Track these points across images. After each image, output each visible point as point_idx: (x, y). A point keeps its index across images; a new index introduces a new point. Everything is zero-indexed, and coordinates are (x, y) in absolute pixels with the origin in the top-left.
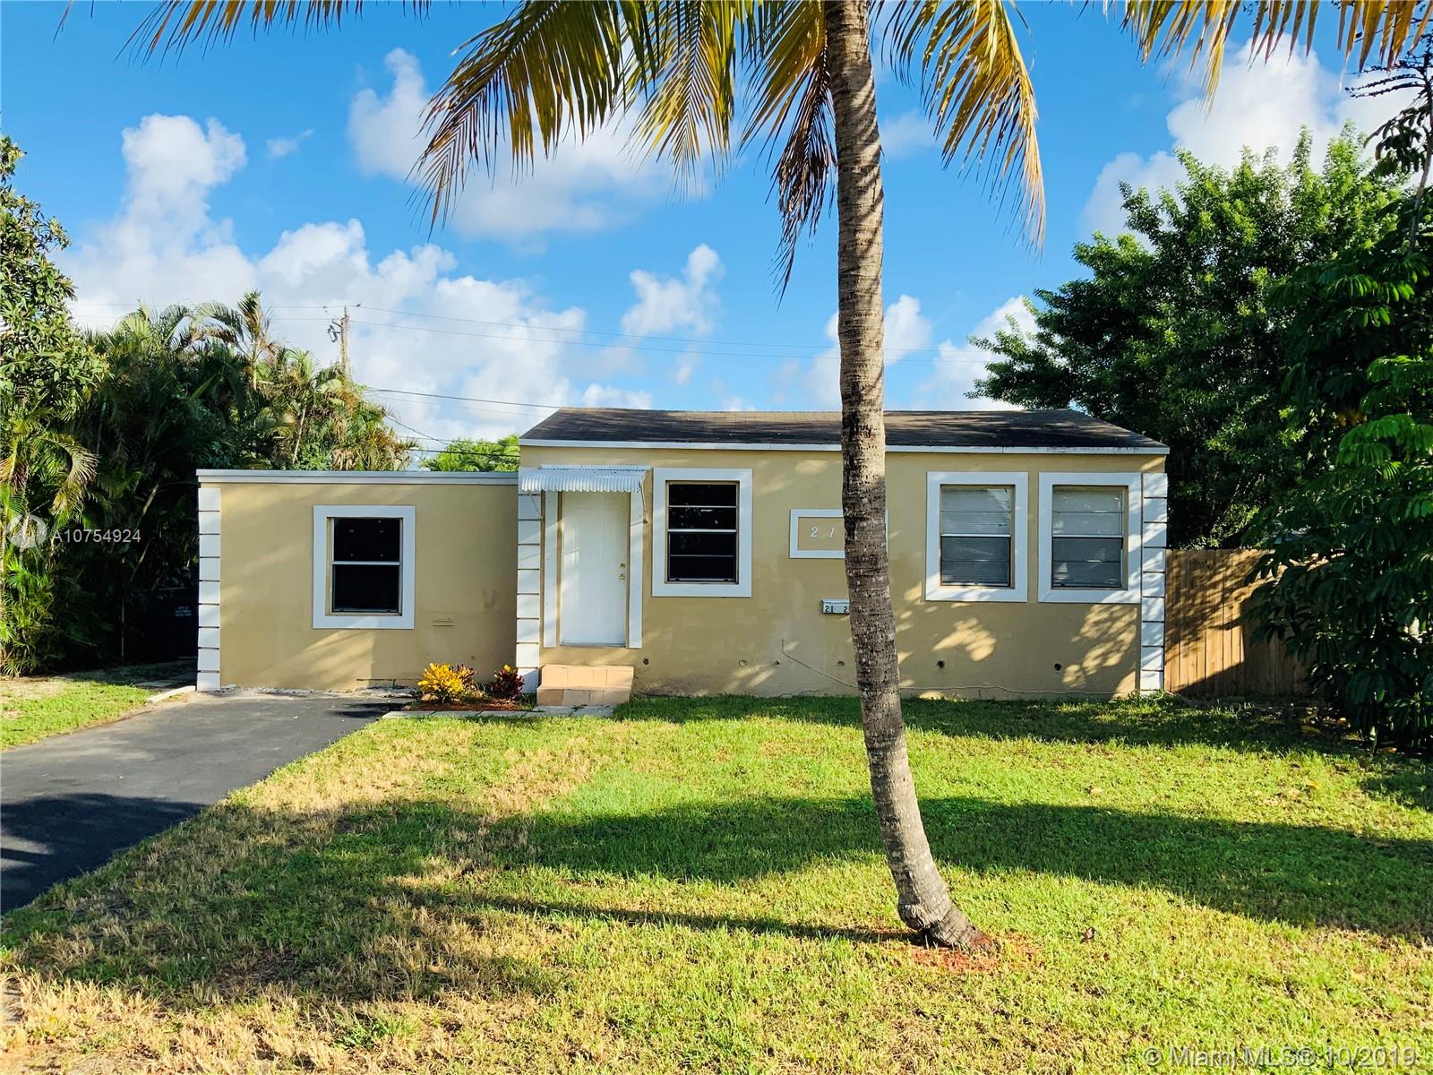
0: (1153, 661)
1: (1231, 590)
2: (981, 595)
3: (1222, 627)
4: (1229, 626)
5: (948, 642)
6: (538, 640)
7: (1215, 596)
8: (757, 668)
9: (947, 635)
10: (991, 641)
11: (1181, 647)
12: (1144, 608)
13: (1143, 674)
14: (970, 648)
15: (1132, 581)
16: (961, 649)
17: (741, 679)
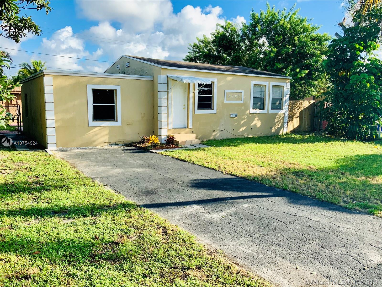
0: (285, 126)
1: (298, 110)
3: (296, 118)
4: (297, 117)
5: (253, 124)
6: (167, 127)
7: (296, 111)
8: (217, 132)
9: (253, 122)
10: (260, 123)
11: (290, 122)
12: (285, 114)
13: (284, 128)
14: (257, 125)
15: (284, 108)
16: (255, 125)
17: (213, 135)
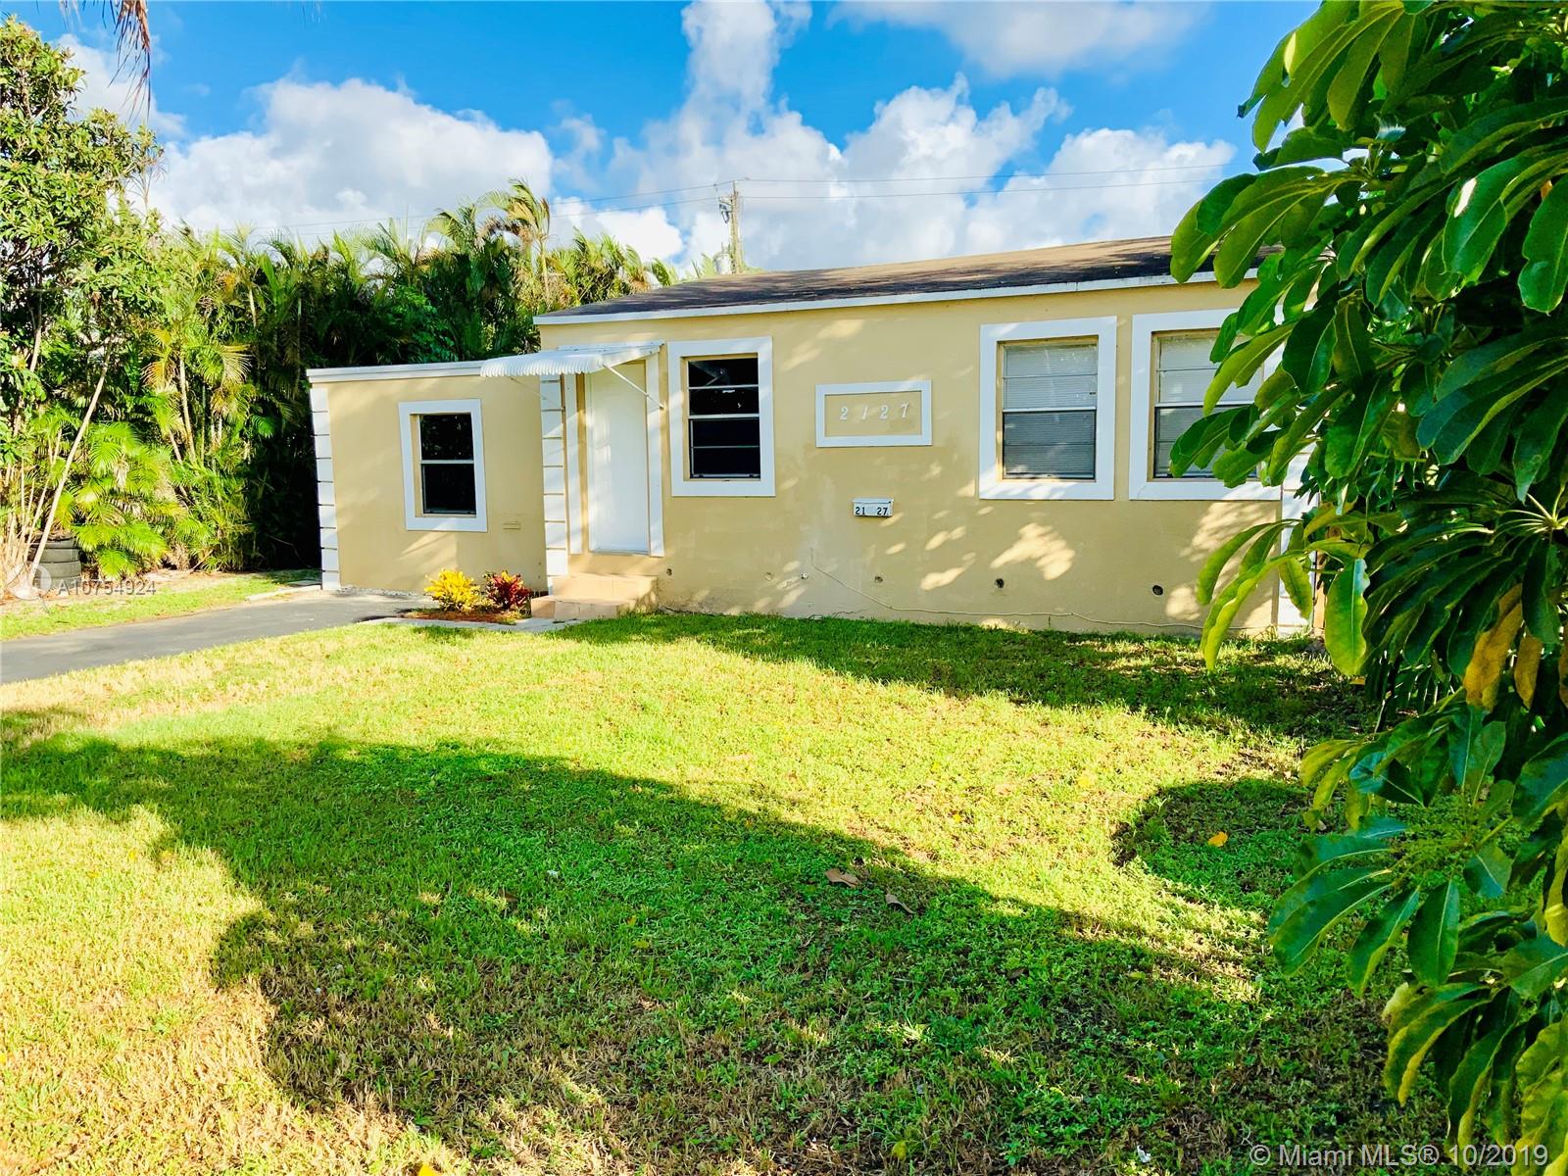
2: (1054, 490)
5: (1010, 556)
6: (566, 546)
8: (784, 583)
9: (1010, 546)
10: (1069, 554)
14: (1041, 563)
16: (1030, 563)
